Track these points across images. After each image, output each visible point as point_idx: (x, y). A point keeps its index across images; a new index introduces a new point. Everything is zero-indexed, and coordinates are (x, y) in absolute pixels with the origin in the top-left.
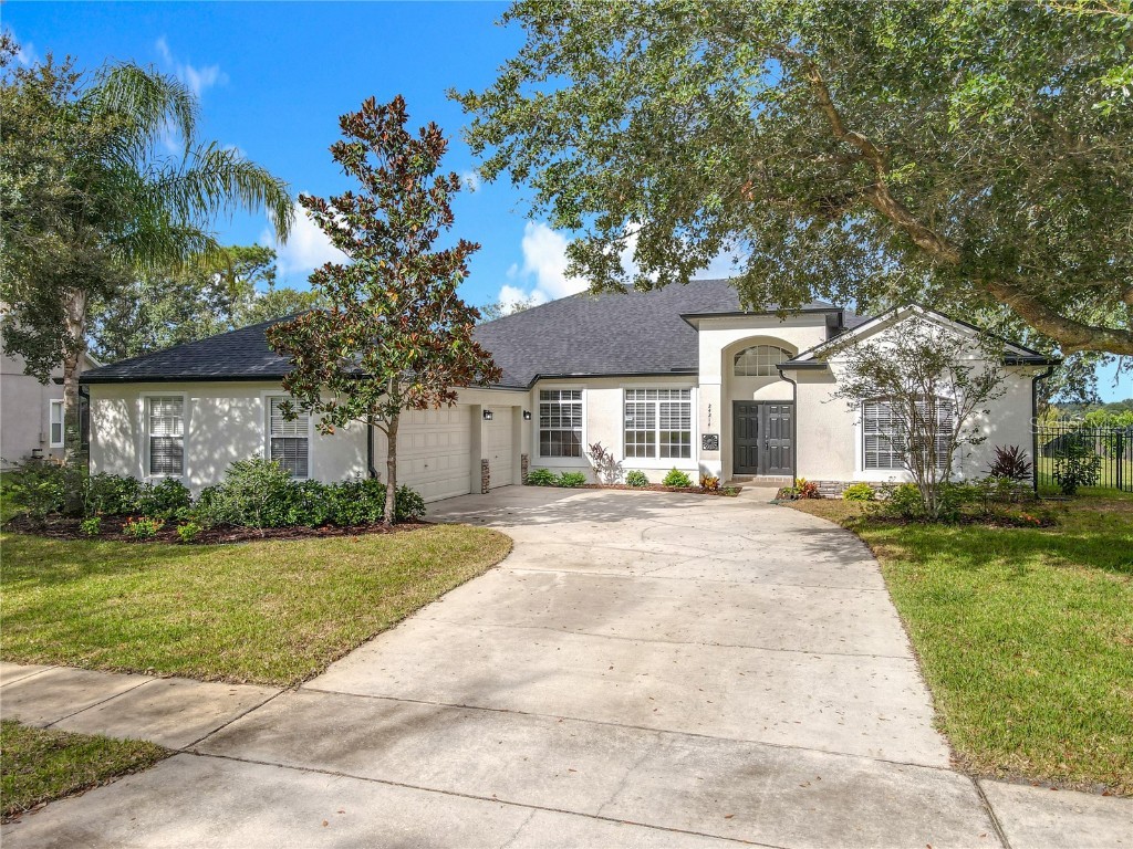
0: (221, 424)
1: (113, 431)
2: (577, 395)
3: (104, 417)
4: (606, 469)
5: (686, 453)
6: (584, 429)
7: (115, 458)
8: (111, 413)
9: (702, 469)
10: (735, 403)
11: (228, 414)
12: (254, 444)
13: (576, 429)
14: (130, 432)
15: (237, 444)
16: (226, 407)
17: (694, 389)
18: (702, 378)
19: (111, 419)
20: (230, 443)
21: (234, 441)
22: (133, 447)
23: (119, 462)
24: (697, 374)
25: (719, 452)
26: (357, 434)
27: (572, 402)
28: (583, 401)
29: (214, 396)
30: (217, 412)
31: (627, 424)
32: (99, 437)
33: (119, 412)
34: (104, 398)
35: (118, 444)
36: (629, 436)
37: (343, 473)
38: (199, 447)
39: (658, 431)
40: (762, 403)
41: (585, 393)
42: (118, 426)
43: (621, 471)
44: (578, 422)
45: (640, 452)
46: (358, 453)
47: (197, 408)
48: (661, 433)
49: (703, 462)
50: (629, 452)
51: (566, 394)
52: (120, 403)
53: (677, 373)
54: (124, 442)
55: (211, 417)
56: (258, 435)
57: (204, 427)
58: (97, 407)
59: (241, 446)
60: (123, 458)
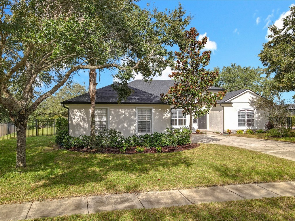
0: (121, 117)
1: (79, 120)
3: (75, 115)
7: (80, 129)
8: (78, 114)
11: (124, 114)
12: (133, 123)
14: (86, 120)
15: (127, 123)
16: (123, 112)
19: (78, 115)
20: (125, 123)
21: (126, 122)
22: (87, 125)
23: (82, 130)
25: (197, 124)
26: (167, 120)
29: (119, 109)
30: (120, 113)
32: (73, 121)
33: (82, 113)
34: (75, 109)
35: (81, 124)
37: (163, 131)
38: (113, 124)
42: (81, 118)
46: (167, 125)
47: (112, 112)
48: (179, 119)
52: (82, 110)
54: (84, 123)
55: (118, 115)
56: (135, 120)
57: (115, 118)
58: (73, 112)
59: (128, 124)
60: (83, 128)
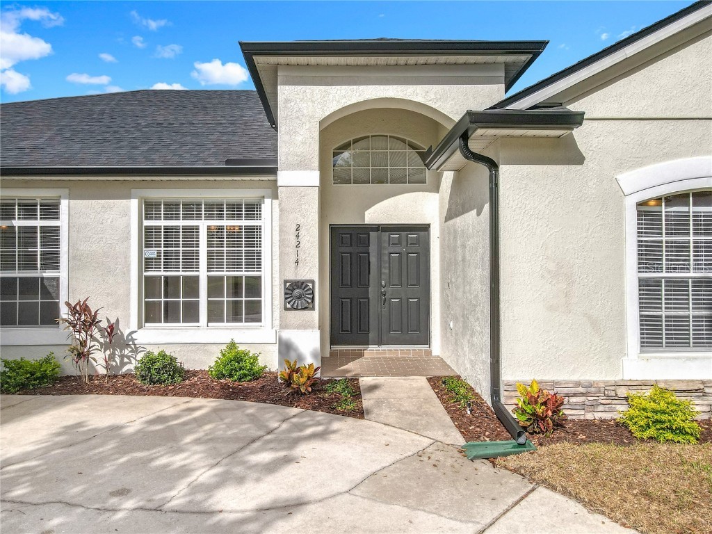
2: (51, 210)
4: (105, 346)
5: (254, 313)
6: (63, 274)
9: (286, 348)
10: (333, 228)
13: (48, 274)
17: (268, 201)
18: (283, 178)
24: (274, 171)
25: (314, 315)
27: (38, 223)
28: (62, 222)
31: (147, 263)
36: (149, 285)
39: (203, 274)
40: (378, 228)
41: (64, 205)
43: (136, 351)
44: (52, 260)
45: (170, 314)
48: (210, 279)
49: (287, 334)
50: (150, 314)
51: (29, 209)
53: (237, 168)
